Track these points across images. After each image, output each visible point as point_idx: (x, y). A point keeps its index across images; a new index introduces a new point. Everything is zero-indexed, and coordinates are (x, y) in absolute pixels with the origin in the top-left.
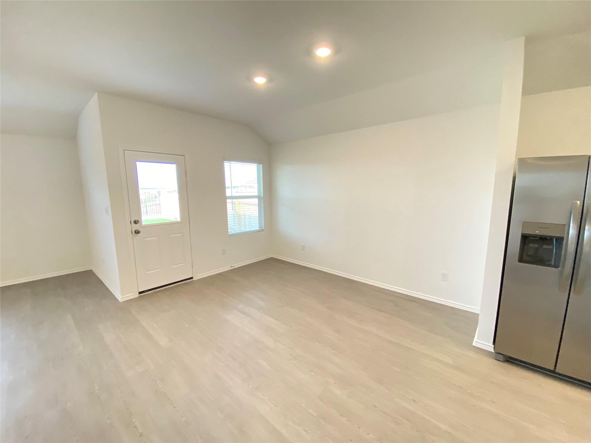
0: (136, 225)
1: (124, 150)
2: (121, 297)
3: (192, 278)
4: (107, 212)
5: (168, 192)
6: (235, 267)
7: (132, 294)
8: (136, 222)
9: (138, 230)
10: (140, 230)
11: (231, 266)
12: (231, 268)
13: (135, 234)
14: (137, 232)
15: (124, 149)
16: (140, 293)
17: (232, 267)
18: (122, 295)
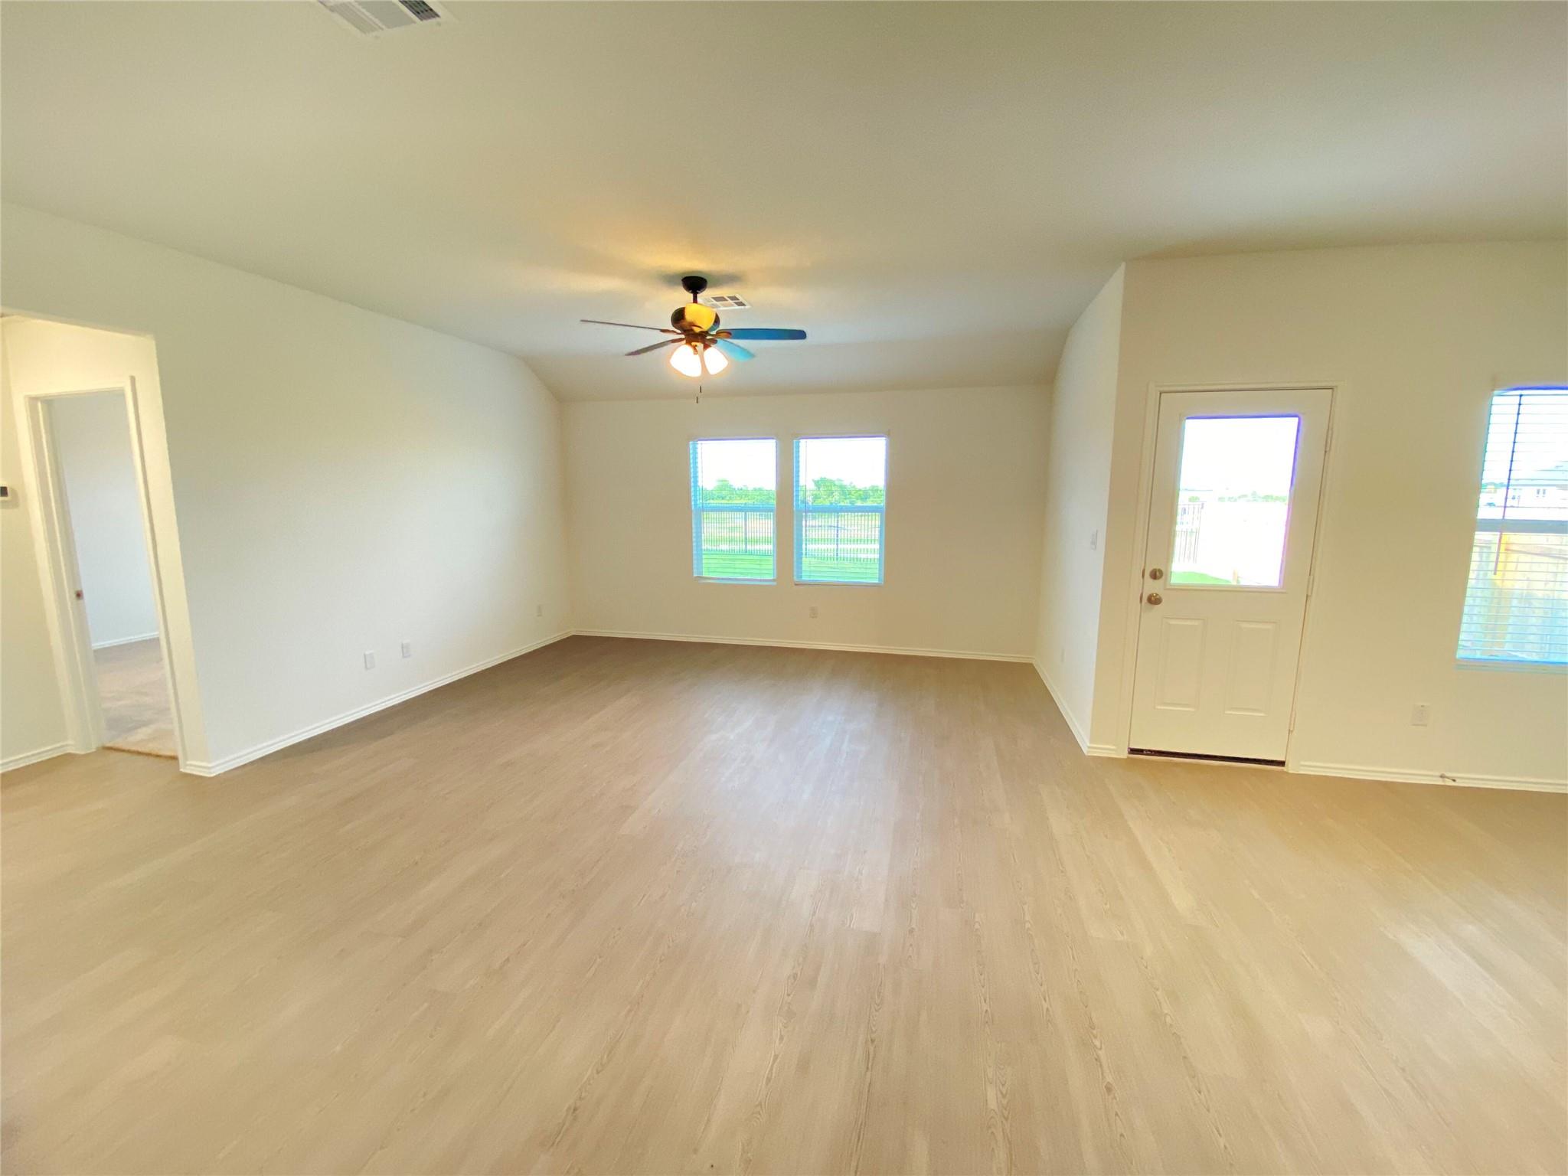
0: (1156, 581)
1: (1160, 394)
2: (1088, 745)
3: (1282, 763)
4: (1094, 543)
5: (1221, 499)
6: (1459, 783)
7: (1114, 747)
8: (1156, 575)
9: (1157, 595)
10: (1162, 594)
11: (1439, 774)
12: (1440, 782)
13: (1149, 604)
14: (1154, 600)
15: (1162, 389)
16: (1133, 751)
17: (1441, 779)
18: (1091, 741)
